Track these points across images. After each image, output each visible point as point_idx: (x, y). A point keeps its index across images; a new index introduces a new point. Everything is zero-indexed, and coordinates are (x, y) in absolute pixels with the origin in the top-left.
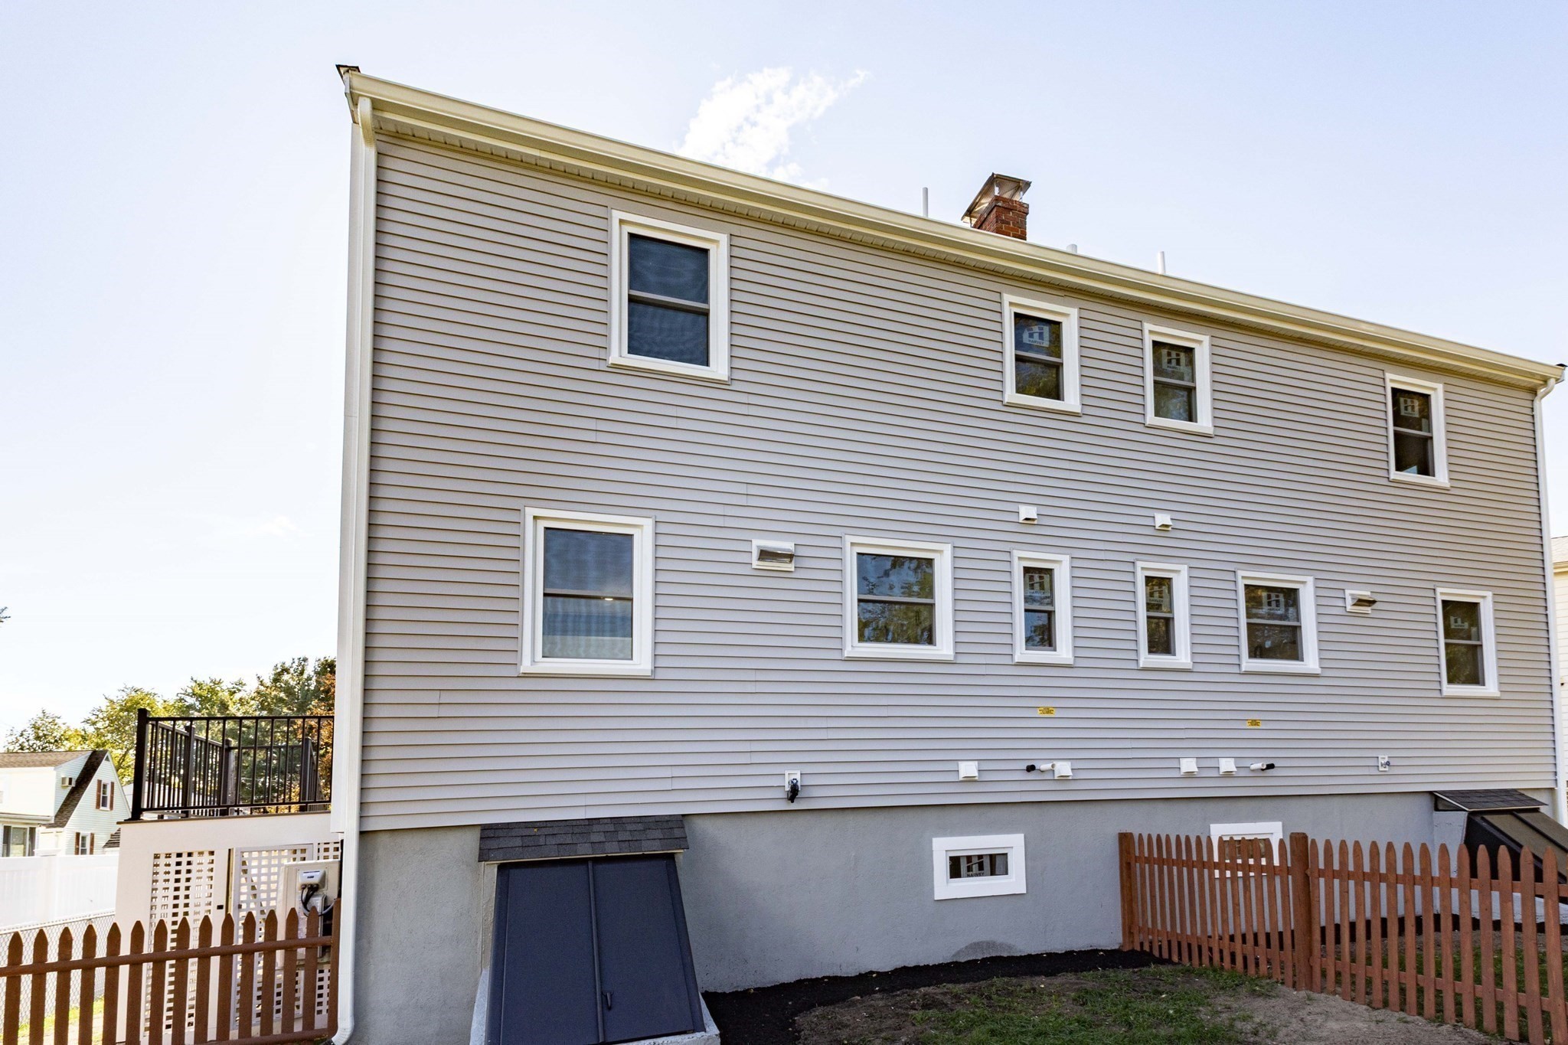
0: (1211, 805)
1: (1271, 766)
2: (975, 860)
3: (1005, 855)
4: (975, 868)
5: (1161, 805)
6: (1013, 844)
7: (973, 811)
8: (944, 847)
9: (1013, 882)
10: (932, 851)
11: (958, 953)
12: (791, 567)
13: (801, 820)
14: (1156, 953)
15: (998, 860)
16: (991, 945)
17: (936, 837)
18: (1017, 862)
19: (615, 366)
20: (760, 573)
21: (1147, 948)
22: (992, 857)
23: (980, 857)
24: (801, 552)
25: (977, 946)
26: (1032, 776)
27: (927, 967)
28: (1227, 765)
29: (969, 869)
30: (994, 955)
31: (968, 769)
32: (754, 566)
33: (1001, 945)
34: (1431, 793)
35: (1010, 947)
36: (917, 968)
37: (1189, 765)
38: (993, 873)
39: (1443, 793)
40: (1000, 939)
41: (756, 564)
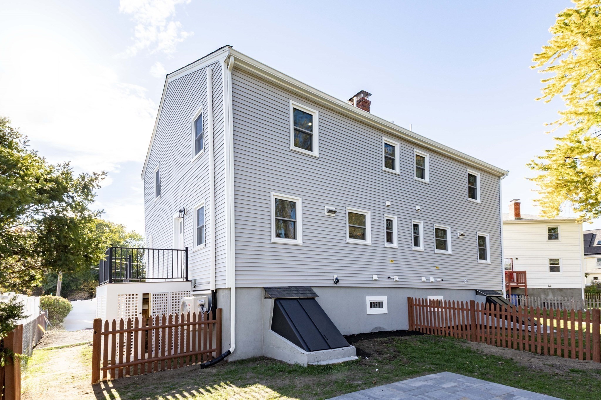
0: (428, 290)
1: (442, 280)
2: (375, 303)
3: (382, 302)
4: (375, 305)
5: (417, 290)
6: (384, 299)
7: (375, 289)
8: (369, 299)
9: (384, 310)
10: (366, 300)
11: (372, 330)
12: (334, 215)
13: (336, 289)
14: (421, 331)
15: (381, 303)
16: (380, 328)
17: (368, 296)
18: (385, 304)
19: (292, 150)
20: (327, 216)
21: (418, 330)
22: (379, 302)
23: (376, 302)
24: (337, 210)
25: (376, 328)
26: (389, 280)
27: (366, 333)
28: (432, 279)
29: (374, 306)
30: (380, 331)
31: (375, 277)
32: (326, 214)
33: (382, 328)
34: (475, 290)
35: (384, 329)
36: (363, 334)
37: (424, 279)
38: (379, 307)
39: (478, 290)
40: (382, 326)
41: (326, 213)
